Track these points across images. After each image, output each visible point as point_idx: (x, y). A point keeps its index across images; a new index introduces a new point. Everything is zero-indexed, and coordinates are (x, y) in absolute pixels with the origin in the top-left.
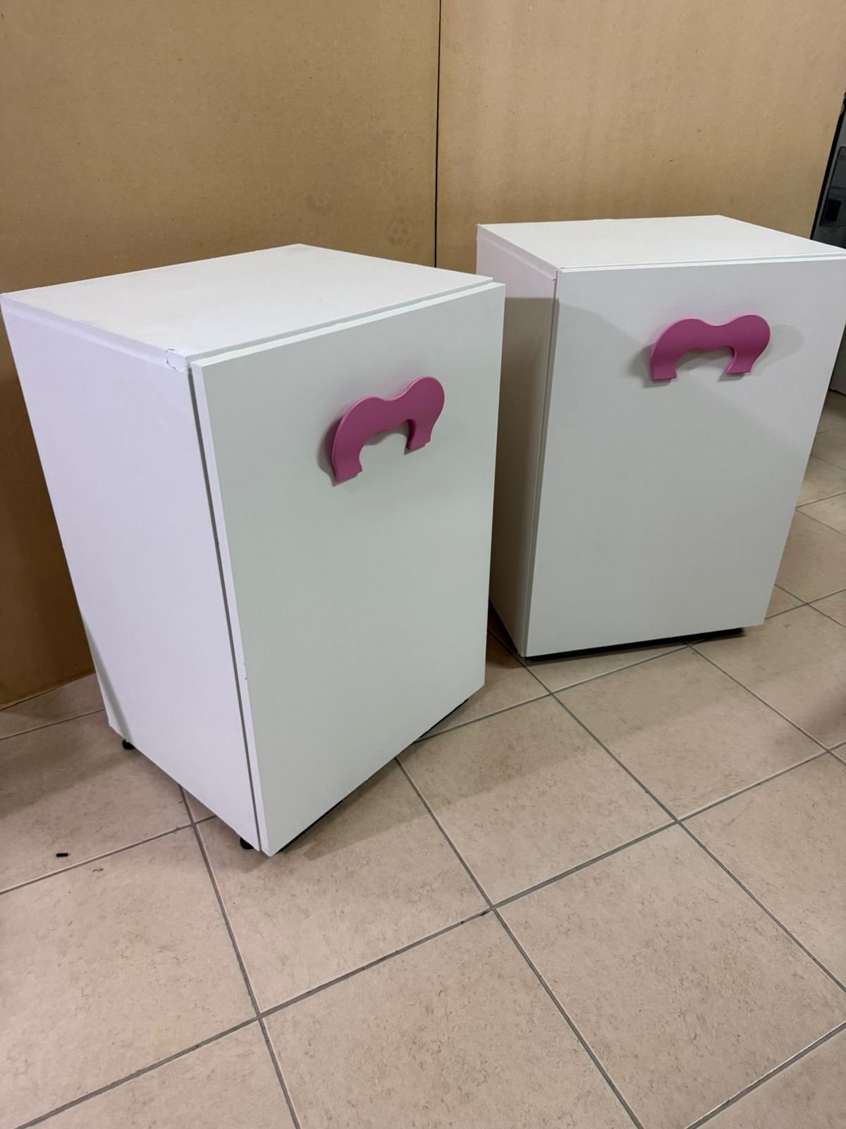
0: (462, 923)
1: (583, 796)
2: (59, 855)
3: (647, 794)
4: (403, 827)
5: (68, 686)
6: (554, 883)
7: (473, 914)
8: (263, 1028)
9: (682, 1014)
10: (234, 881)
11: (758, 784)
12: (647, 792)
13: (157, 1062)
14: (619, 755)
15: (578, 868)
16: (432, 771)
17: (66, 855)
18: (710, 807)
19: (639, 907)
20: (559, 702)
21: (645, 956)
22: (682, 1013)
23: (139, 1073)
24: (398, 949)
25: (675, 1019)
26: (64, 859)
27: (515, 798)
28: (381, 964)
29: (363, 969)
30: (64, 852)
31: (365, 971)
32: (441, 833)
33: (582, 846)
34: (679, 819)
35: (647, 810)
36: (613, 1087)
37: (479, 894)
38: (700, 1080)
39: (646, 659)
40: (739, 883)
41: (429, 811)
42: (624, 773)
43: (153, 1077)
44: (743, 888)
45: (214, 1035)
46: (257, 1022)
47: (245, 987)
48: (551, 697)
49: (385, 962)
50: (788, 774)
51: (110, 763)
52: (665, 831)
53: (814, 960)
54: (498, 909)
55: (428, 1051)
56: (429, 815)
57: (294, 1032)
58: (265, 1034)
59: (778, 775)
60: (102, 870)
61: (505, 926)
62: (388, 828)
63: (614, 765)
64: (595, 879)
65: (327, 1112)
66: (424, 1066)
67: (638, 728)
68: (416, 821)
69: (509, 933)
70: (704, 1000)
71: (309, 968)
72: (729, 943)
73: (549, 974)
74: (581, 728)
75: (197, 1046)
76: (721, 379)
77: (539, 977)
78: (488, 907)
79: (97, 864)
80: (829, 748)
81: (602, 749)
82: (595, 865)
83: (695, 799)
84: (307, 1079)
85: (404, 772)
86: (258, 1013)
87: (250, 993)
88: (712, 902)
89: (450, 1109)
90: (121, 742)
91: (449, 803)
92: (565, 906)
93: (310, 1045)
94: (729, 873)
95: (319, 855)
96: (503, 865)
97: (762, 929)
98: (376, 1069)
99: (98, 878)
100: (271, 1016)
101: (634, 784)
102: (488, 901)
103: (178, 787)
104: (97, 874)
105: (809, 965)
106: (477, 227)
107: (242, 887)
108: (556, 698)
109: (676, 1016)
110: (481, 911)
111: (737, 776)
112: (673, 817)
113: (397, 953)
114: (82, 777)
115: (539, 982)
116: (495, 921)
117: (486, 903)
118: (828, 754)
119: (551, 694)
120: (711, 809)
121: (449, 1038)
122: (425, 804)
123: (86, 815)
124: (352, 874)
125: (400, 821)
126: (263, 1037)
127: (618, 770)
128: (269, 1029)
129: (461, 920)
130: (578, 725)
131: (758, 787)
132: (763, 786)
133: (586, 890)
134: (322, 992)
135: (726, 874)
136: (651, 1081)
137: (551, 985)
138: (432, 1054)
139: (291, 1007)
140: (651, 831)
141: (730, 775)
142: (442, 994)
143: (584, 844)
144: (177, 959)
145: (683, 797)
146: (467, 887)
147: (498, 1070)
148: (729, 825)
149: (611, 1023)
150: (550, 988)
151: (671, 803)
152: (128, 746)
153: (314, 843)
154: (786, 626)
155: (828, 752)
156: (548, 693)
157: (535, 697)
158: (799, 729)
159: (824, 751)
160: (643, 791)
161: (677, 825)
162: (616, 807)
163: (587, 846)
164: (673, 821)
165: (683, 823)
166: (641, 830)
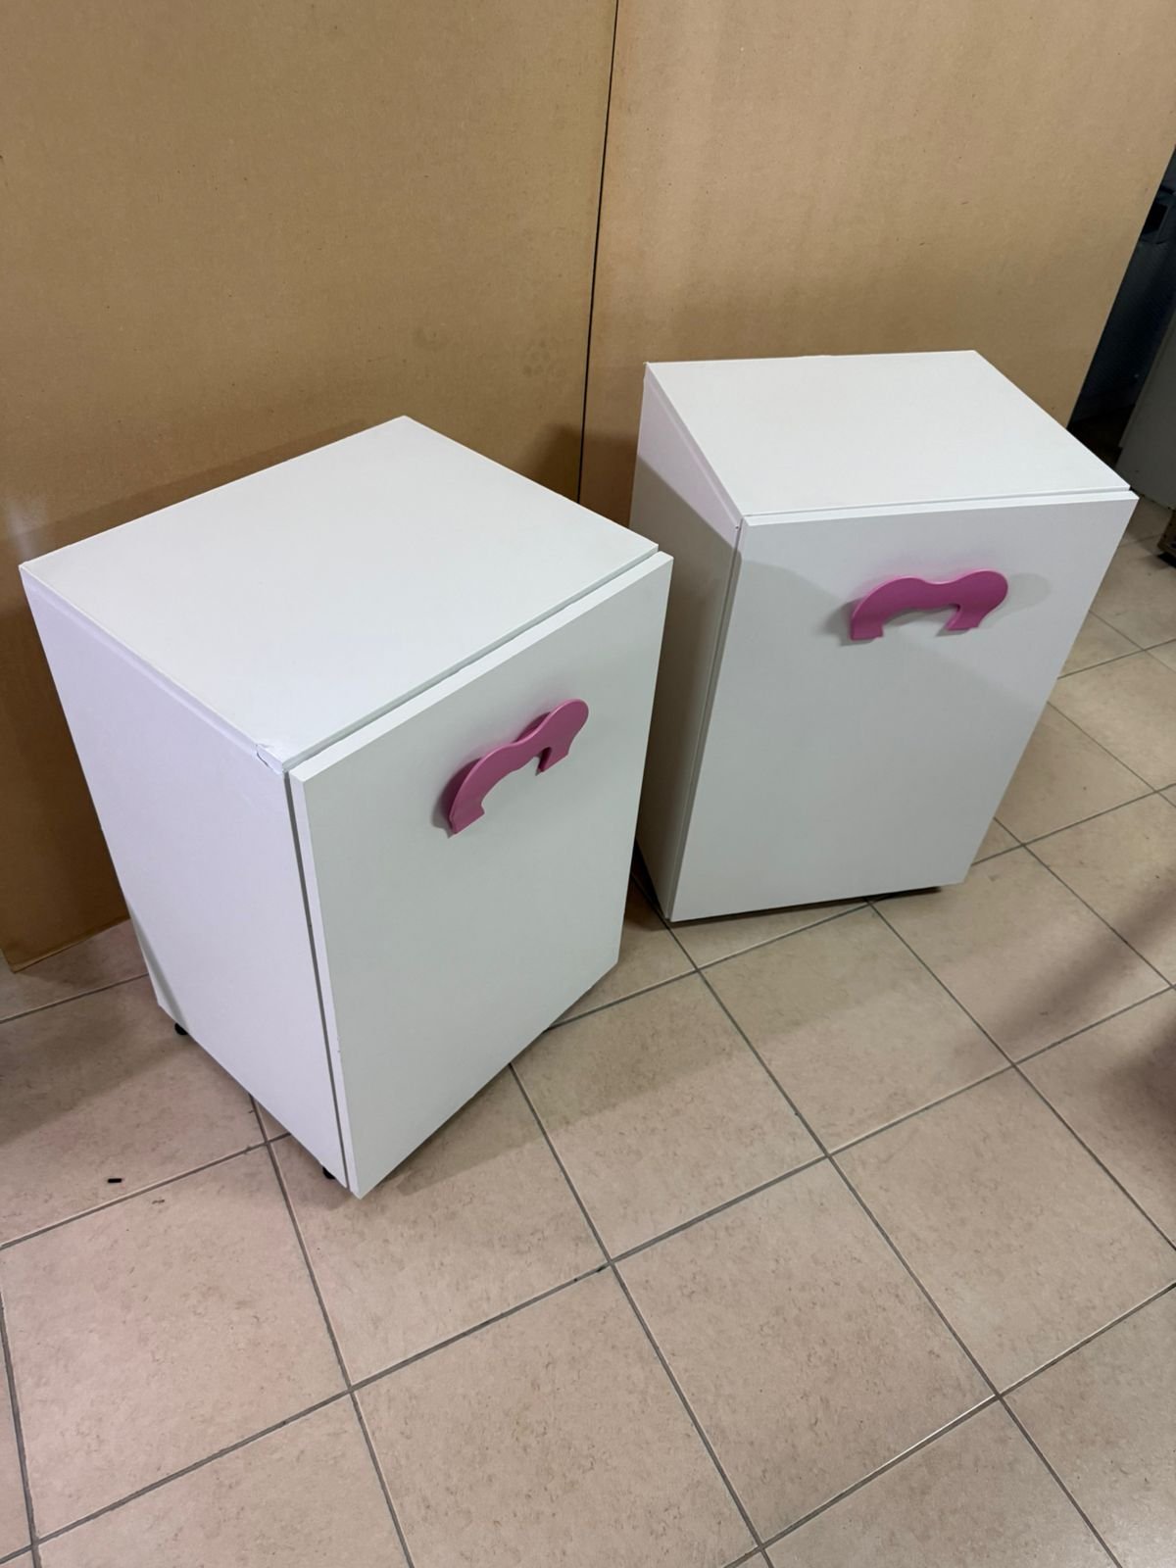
0: (576, 1280)
1: (724, 1117)
2: (111, 1181)
3: (797, 1117)
4: (513, 1154)
5: (100, 936)
6: (681, 1232)
7: (589, 1270)
8: (355, 1404)
9: (805, 1396)
10: (316, 1220)
11: (926, 1108)
12: (796, 1114)
13: (240, 1440)
14: (770, 1060)
15: (710, 1214)
16: (549, 1079)
17: (119, 1181)
18: (867, 1137)
19: (772, 1265)
20: (706, 983)
21: (773, 1327)
22: (805, 1394)
23: (222, 1453)
24: (504, 1311)
25: (797, 1401)
26: (117, 1185)
27: (644, 1118)
28: (484, 1329)
29: (464, 1334)
30: (117, 1176)
31: (466, 1338)
32: (556, 1164)
33: (716, 1185)
34: (830, 1151)
35: (794, 1139)
36: (724, 1477)
37: (597, 1245)
38: (815, 1471)
39: (816, 922)
40: (887, 1238)
41: (544, 1133)
42: (773, 1086)
43: (237, 1457)
44: (891, 1244)
45: (302, 1410)
46: (348, 1396)
47: (334, 1354)
48: (697, 974)
49: (488, 1327)
50: (962, 1095)
51: (162, 1052)
52: (812, 1167)
53: (955, 1334)
54: (616, 1265)
55: (532, 1432)
56: (543, 1139)
57: (389, 1408)
58: (357, 1410)
59: (952, 1096)
60: (163, 1201)
61: (623, 1285)
62: (495, 1156)
63: (762, 1075)
64: (727, 1228)
65: (424, 1499)
66: (528, 1450)
67: (797, 1024)
68: (528, 1146)
69: (627, 1294)
70: (829, 1381)
71: (404, 1333)
72: (866, 1312)
73: (668, 1346)
74: (730, 1022)
75: (284, 1423)
76: (940, 634)
77: (656, 1348)
78: (606, 1261)
79: (156, 1194)
80: (1015, 1061)
81: (751, 1053)
82: (728, 1210)
83: (851, 1125)
84: (403, 1462)
85: (517, 1079)
86: (349, 1385)
87: (340, 1361)
88: (854, 1261)
89: (554, 1498)
90: (174, 1027)
91: (568, 1123)
92: (692, 1261)
93: (406, 1424)
94: (877, 1225)
95: (415, 1189)
96: (625, 1208)
97: (904, 1296)
98: (477, 1452)
99: (160, 1211)
100: (364, 1389)
101: (784, 1102)
102: (605, 1253)
103: (248, 1098)
104: (157, 1207)
105: (948, 1341)
106: (644, 367)
107: (328, 1229)
108: (702, 976)
109: (798, 1397)
110: (597, 1267)
111: (904, 1096)
112: (824, 1150)
113: (502, 1316)
114: (129, 1073)
115: (656, 1355)
116: (612, 1280)
117: (603, 1257)
118: (1013, 1070)
119: (698, 971)
120: (868, 1140)
121: (555, 1419)
122: (539, 1123)
123: (138, 1126)
124: (453, 1215)
125: (510, 1147)
126: (355, 1414)
127: (767, 1083)
128: (362, 1403)
129: (574, 1277)
130: (726, 1017)
131: (927, 1111)
132: (931, 1111)
133: (717, 1241)
134: (419, 1361)
135: (874, 1225)
136: (764, 1471)
137: (669, 1359)
138: (536, 1437)
139: (385, 1378)
140: (797, 1167)
141: (895, 1094)
142: (550, 1367)
143: (718, 1182)
144: (256, 1317)
145: (838, 1123)
146: (583, 1235)
147: (607, 1455)
148: (885, 1162)
149: (729, 1404)
150: (667, 1362)
151: (823, 1131)
152: (181, 1031)
153: (409, 1173)
154: (993, 879)
155: (1014, 1066)
156: (694, 969)
157: (678, 975)
158: (985, 1032)
159: (1009, 1065)
160: (793, 1113)
161: (827, 1160)
162: (759, 1134)
163: (722, 1185)
164: (823, 1155)
165: (834, 1157)
166: (785, 1167)
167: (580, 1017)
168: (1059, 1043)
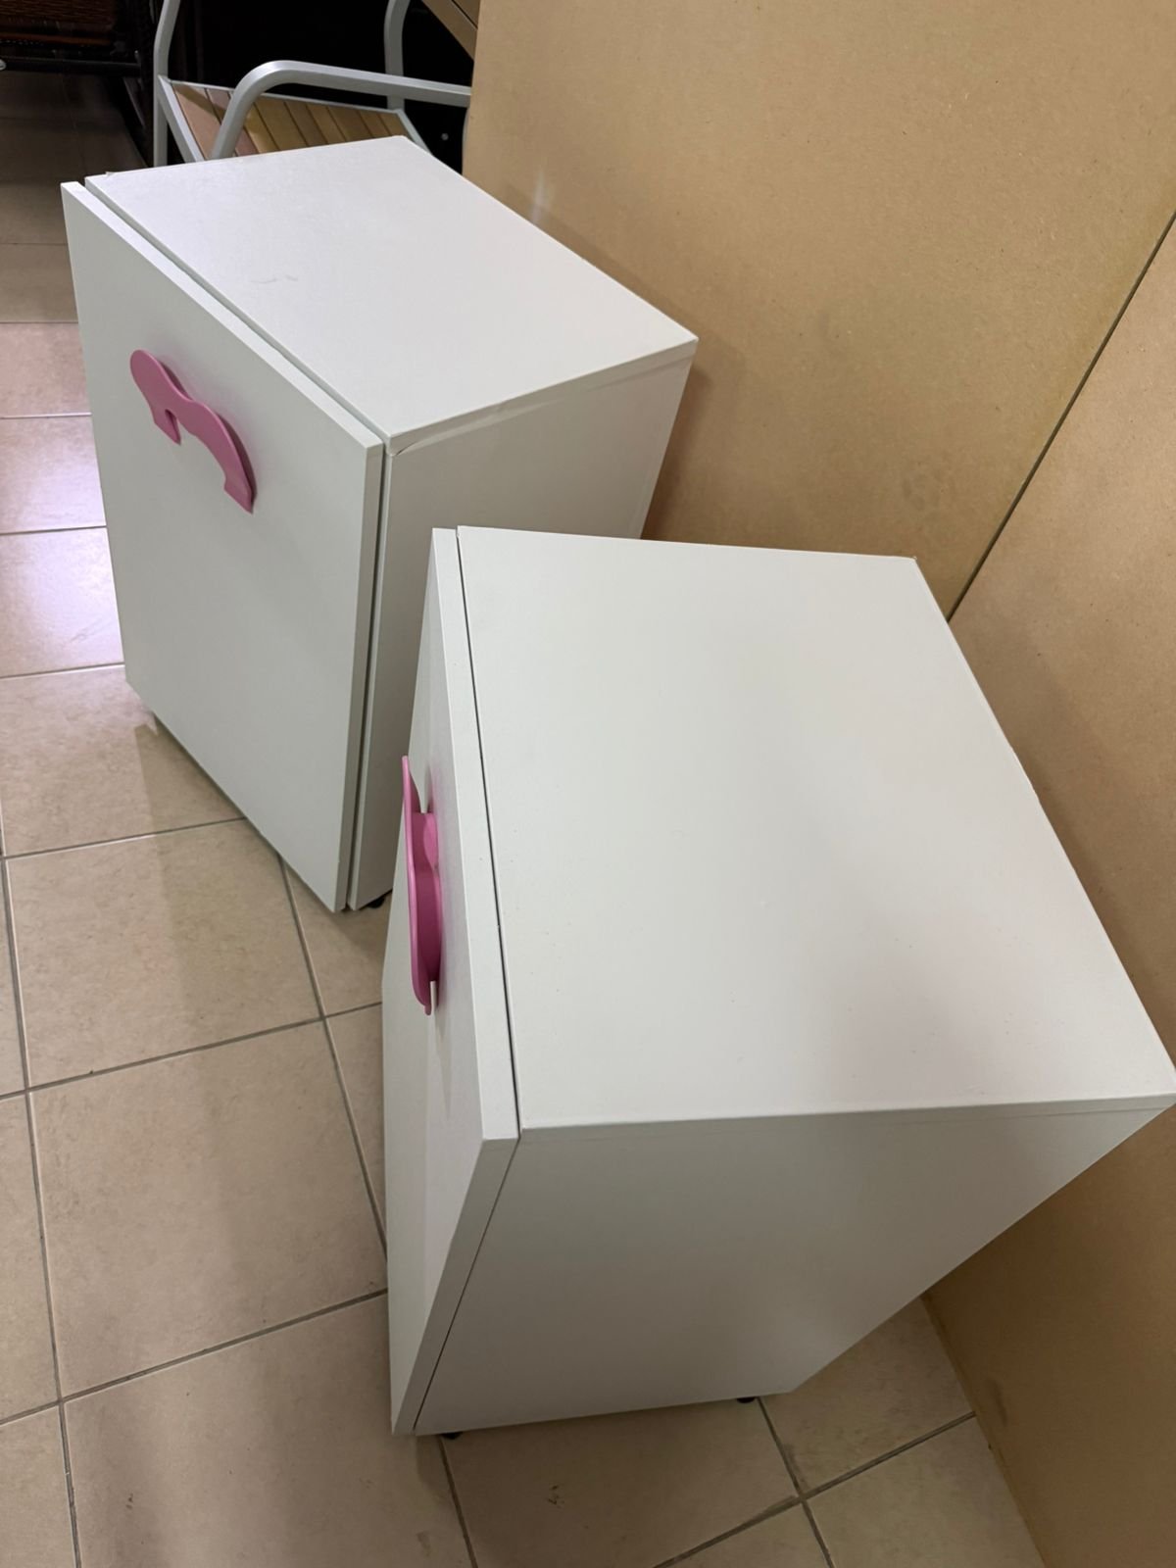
1: (115, 995)
3: (88, 1072)
4: (145, 806)
11: (42, 1237)
12: (91, 1073)
14: (172, 1065)
15: (11, 952)
16: (218, 847)
18: (33, 1145)
20: (302, 1023)
27: (142, 919)
33: (41, 965)
34: (31, 1095)
35: (62, 1060)
41: (157, 832)
48: (317, 1015)
50: (44, 1300)
52: (20, 1070)
56: (152, 831)
59: (47, 1279)
62: (149, 793)
63: (155, 1050)
68: (149, 819)
74: (240, 1034)
80: (65, 1405)
81: (188, 1045)
82: (9, 971)
83: (54, 1131)
85: (226, 821)
91: (161, 853)
95: (140, 737)
96: (51, 882)
101: (110, 1065)
102: (13, 857)
111: (69, 1213)
112: (35, 1088)
117: (11, 855)
118: (55, 1399)
119: (323, 1018)
120: (29, 1144)
122: (170, 831)
124: (102, 757)
127: (144, 1052)
130: (247, 1032)
131: (38, 1236)
132: (36, 1243)
140: (27, 1052)
141: (76, 1203)
143: (43, 969)
145: (64, 1116)
146: (39, 844)
151: (60, 1096)
153: (156, 735)
154: (421, 1537)
155: (59, 1402)
156: (326, 1013)
157: (320, 994)
158: (128, 1378)
159: (64, 1395)
160: (95, 1070)
161: (22, 1088)
162: (82, 1025)
163: (38, 971)
164: (31, 1085)
165: (22, 1097)
166: (33, 1040)
167: (287, 887)
168: (72, 1504)
